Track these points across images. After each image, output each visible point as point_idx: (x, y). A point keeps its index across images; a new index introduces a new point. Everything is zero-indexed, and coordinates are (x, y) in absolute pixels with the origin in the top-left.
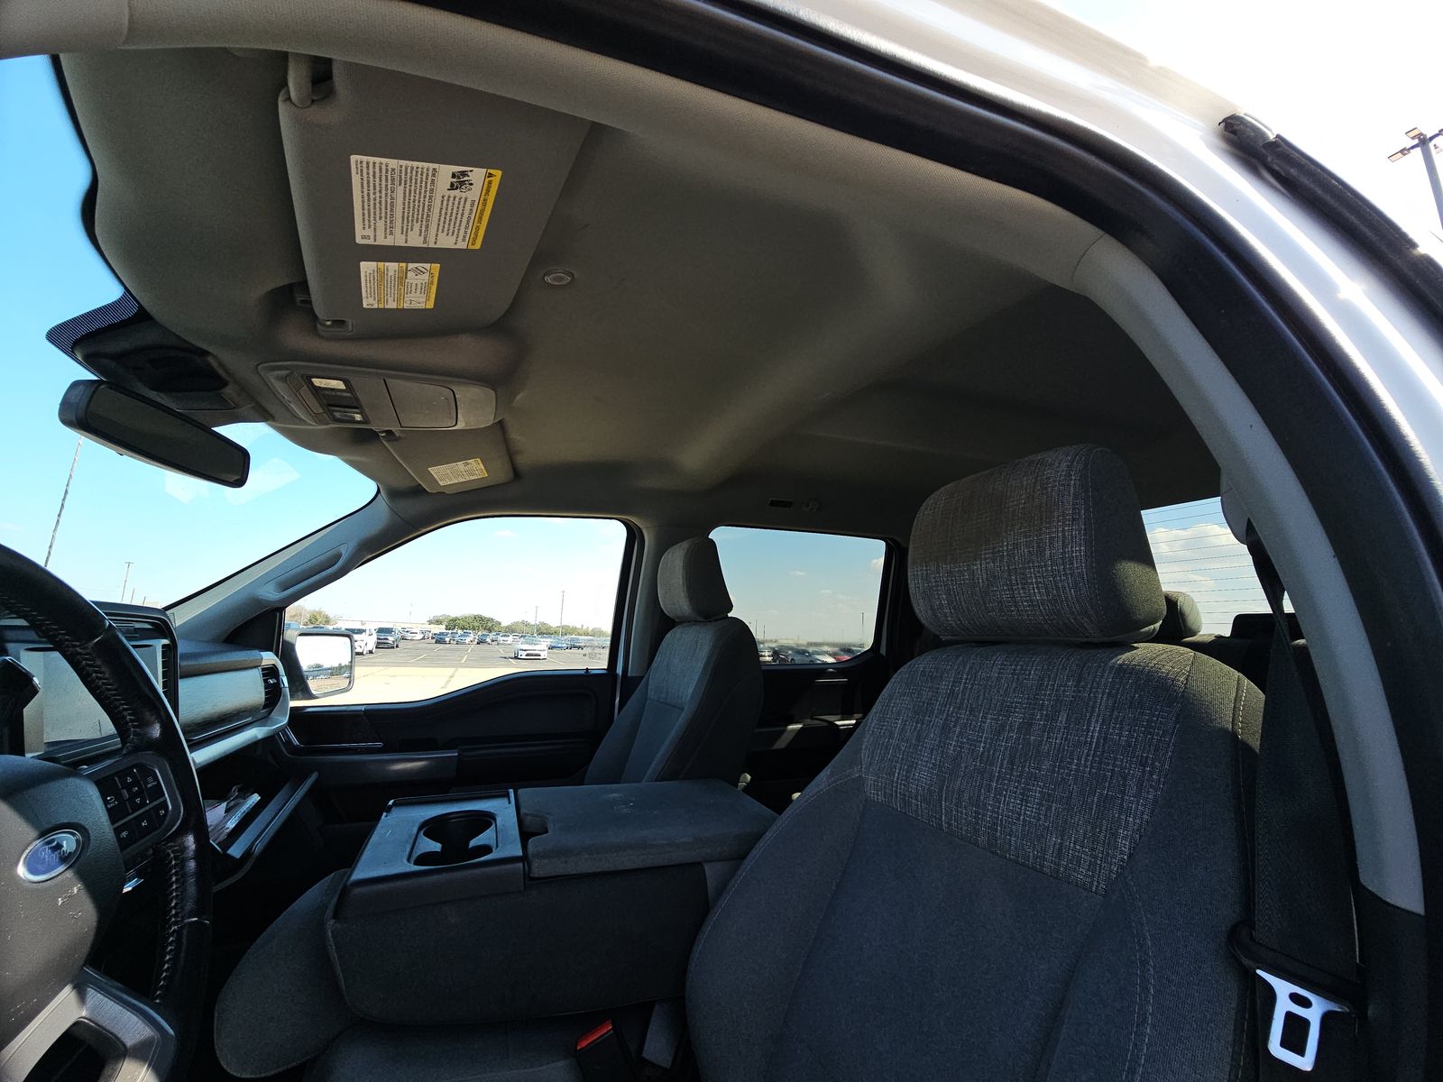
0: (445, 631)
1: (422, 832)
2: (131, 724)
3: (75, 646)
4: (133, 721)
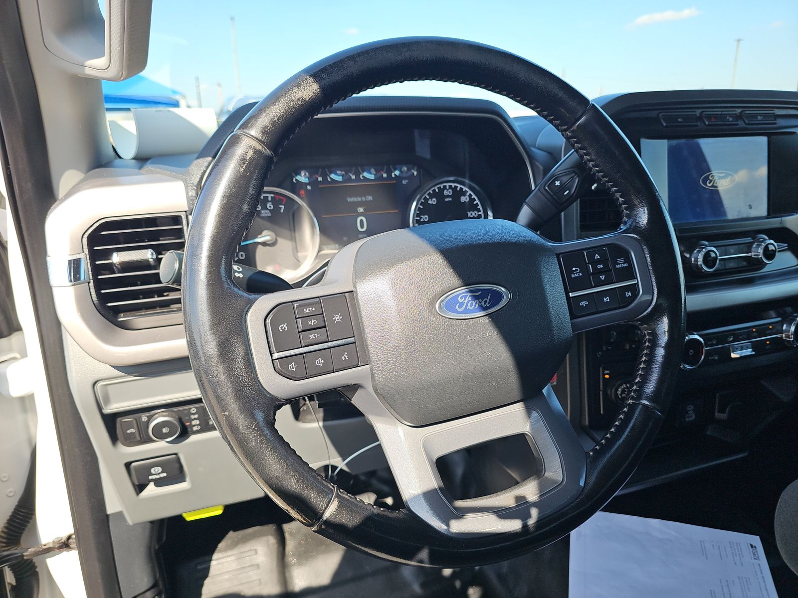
2: (623, 206)
3: (565, 130)
4: (624, 203)
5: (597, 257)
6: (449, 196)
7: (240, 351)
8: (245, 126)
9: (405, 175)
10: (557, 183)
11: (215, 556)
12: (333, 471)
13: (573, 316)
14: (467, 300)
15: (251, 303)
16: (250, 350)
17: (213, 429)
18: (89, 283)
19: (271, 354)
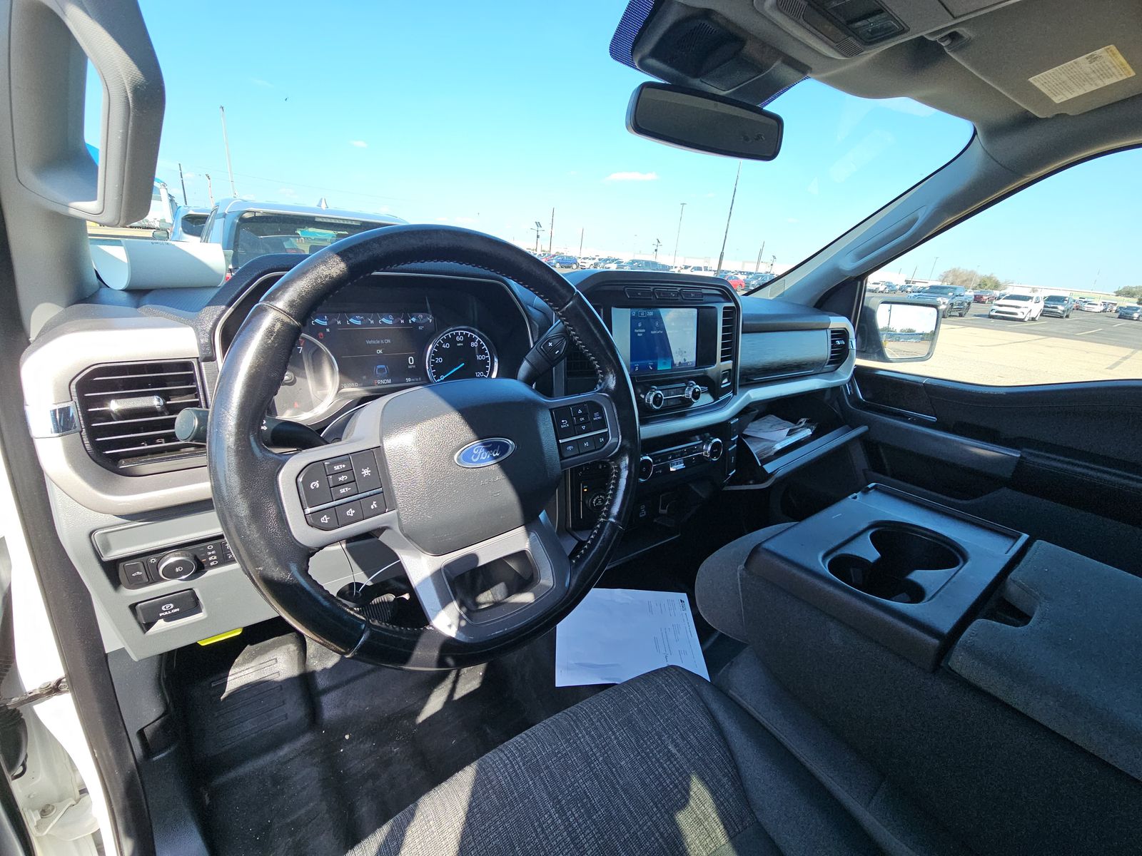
0: (1136, 305)
1: (870, 532)
2: (599, 371)
3: (558, 310)
4: (599, 369)
5: (580, 411)
6: (460, 342)
7: (272, 511)
8: (272, 298)
9: (421, 322)
10: (550, 344)
11: (231, 672)
12: (357, 589)
13: (562, 458)
14: (480, 452)
15: (280, 464)
16: (283, 508)
17: (233, 561)
18: (81, 432)
19: (303, 510)
